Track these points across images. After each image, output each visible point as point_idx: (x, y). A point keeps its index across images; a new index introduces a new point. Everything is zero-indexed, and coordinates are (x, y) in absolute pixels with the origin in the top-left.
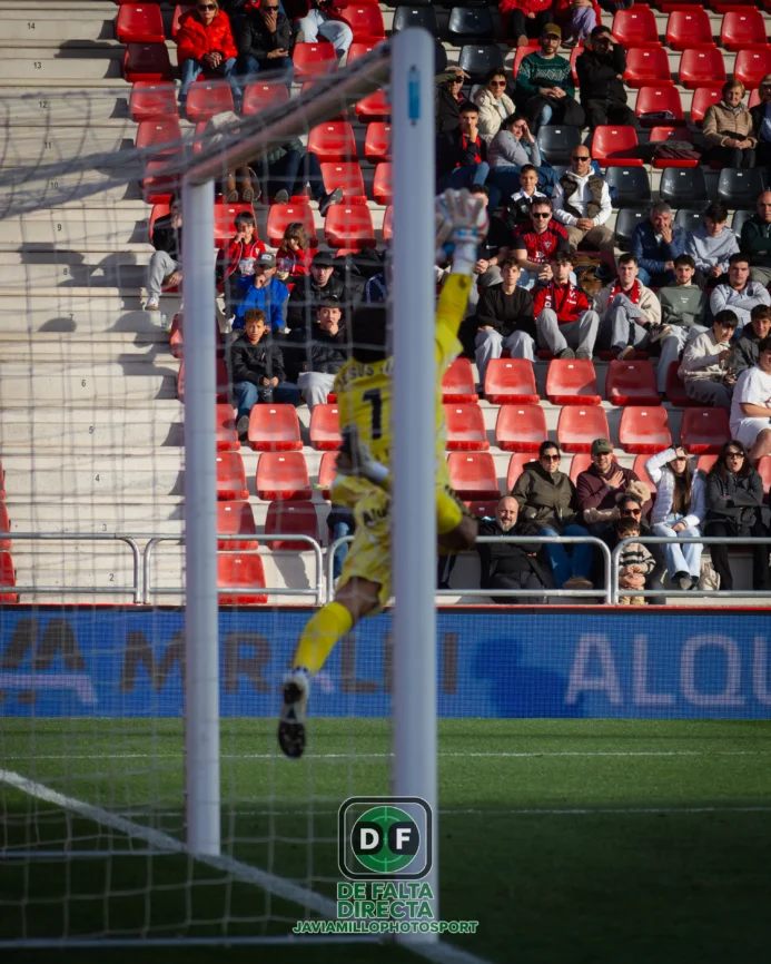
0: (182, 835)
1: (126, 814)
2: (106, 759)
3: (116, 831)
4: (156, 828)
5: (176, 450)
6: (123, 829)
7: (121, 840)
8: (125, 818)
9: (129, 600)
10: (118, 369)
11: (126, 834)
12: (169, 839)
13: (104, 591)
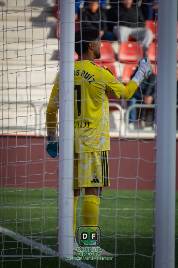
0: (56, 248)
1: (30, 237)
2: (21, 209)
3: (25, 246)
4: (44, 244)
5: (56, 62)
6: (28, 244)
7: (27, 250)
8: (30, 239)
9: (33, 133)
10: (29, 24)
11: (30, 247)
12: (50, 249)
13: (21, 128)
